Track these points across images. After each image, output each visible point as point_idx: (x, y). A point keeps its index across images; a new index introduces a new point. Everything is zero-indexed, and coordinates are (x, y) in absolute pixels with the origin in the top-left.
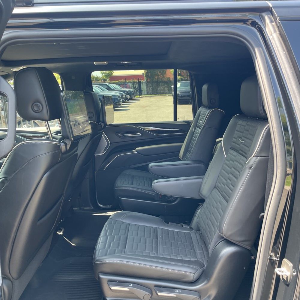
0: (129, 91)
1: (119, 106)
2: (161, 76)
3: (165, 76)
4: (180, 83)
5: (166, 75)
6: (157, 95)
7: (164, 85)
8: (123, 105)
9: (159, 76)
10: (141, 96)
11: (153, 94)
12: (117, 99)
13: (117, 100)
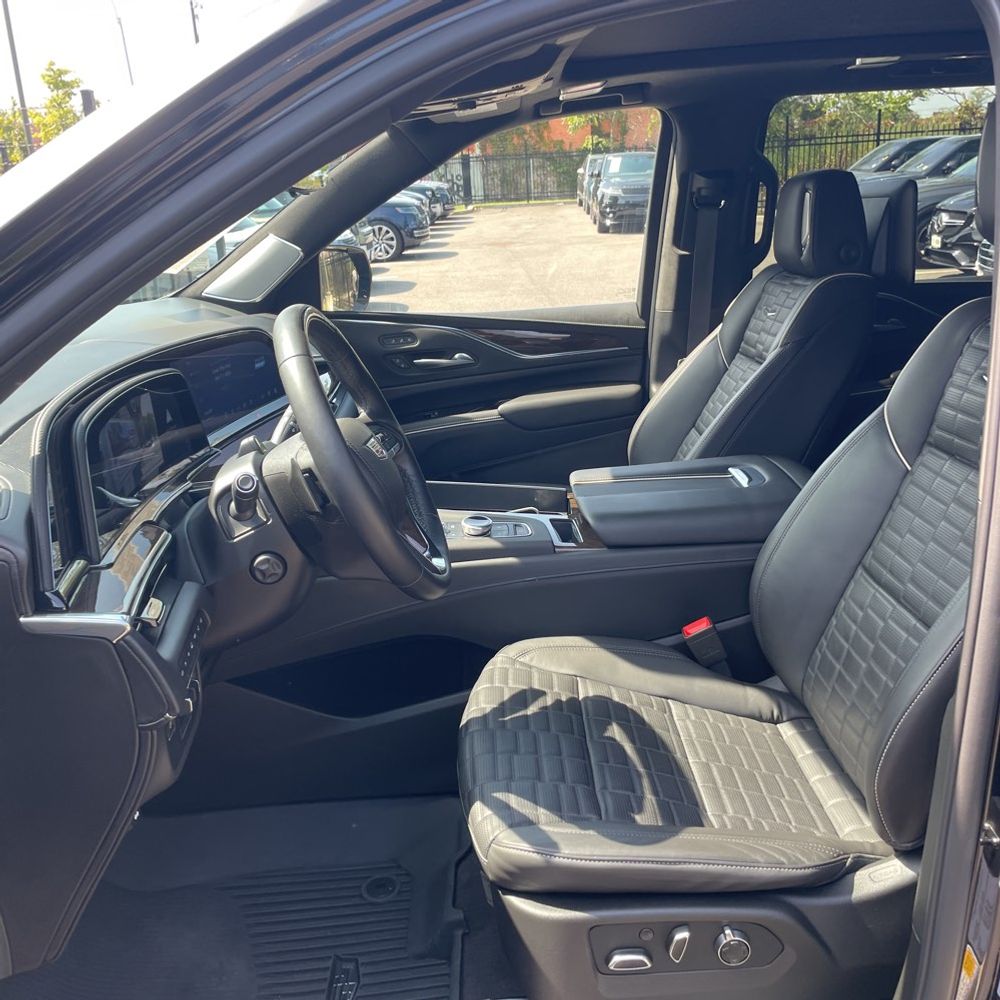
0: (439, 189)
1: (423, 243)
2: (533, 135)
3: (546, 134)
4: (619, 160)
5: (549, 133)
6: (526, 202)
7: (542, 167)
8: (433, 237)
9: (526, 137)
10: (470, 207)
11: (505, 198)
12: (414, 217)
13: (415, 220)
